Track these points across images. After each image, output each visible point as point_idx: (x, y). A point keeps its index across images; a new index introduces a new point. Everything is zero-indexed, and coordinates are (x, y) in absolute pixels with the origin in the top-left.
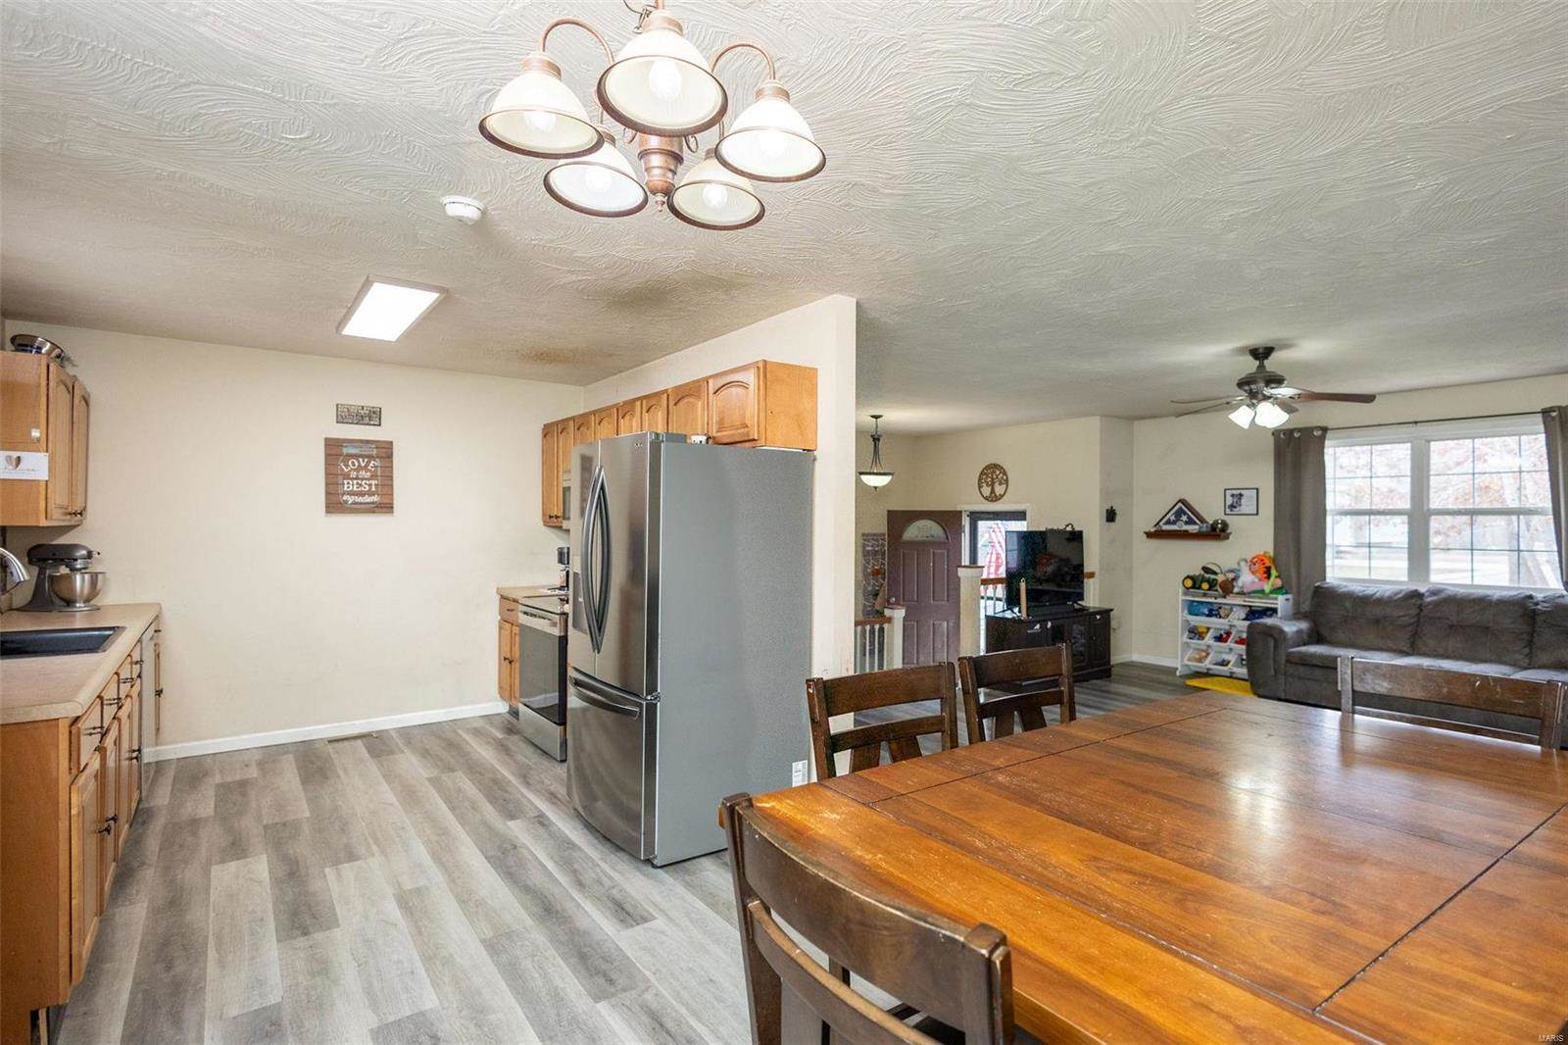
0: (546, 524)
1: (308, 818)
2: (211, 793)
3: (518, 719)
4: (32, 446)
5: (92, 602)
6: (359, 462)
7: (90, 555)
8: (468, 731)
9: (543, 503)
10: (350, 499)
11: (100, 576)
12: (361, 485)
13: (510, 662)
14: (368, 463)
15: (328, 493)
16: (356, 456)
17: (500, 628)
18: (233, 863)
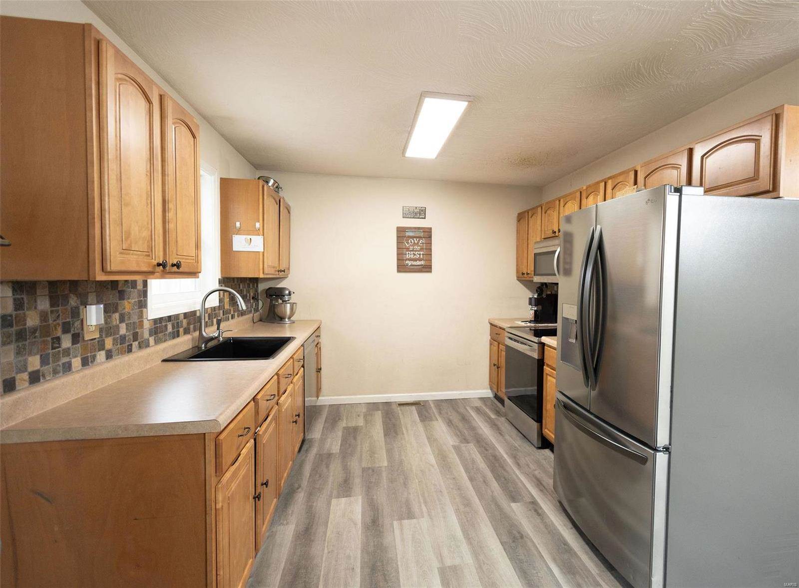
0: (519, 279)
1: (386, 466)
2: (340, 434)
3: (504, 406)
4: (256, 232)
5: (291, 319)
6: (414, 241)
7: (290, 294)
8: (472, 408)
9: (517, 265)
10: (410, 263)
11: (294, 305)
12: (415, 254)
13: (498, 368)
14: (419, 241)
15: (398, 260)
16: (413, 237)
17: (491, 344)
18: (343, 499)
